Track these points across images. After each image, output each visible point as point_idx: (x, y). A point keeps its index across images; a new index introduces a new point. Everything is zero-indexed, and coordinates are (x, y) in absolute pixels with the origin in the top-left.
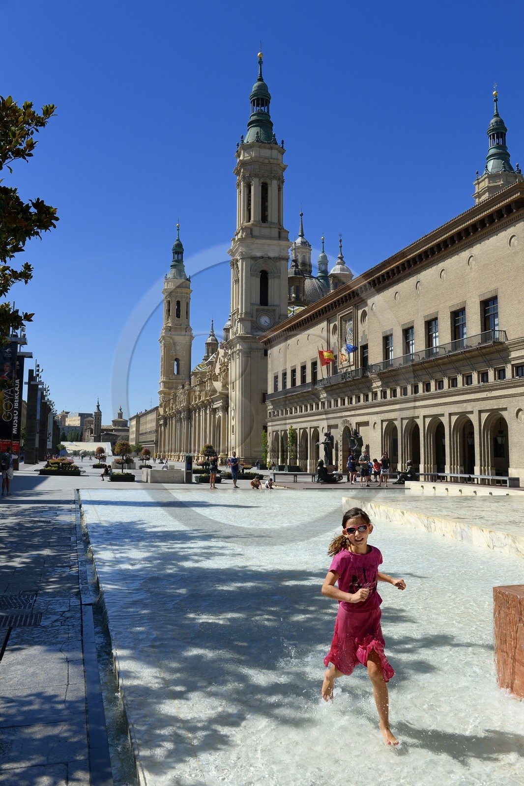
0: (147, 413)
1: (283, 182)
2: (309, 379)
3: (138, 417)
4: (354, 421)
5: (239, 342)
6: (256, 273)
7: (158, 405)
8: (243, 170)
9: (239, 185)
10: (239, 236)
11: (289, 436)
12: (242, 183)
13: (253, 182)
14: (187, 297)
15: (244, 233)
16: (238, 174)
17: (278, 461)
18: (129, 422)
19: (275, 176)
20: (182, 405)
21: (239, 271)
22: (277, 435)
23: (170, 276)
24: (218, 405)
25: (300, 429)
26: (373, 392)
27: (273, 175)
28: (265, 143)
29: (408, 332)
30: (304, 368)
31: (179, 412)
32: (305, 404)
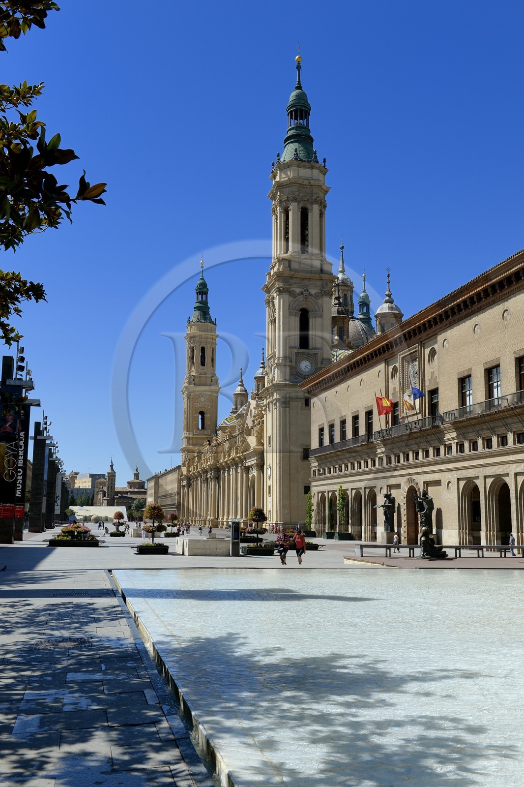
0: (167, 473)
1: (325, 207)
2: (362, 431)
3: (157, 478)
4: (420, 480)
5: (276, 391)
6: (295, 311)
7: (181, 464)
8: (280, 193)
9: (274, 211)
10: (276, 269)
11: (338, 498)
12: (278, 209)
13: (291, 207)
14: (213, 343)
15: (282, 266)
16: (273, 198)
17: (324, 527)
18: (146, 484)
19: (316, 199)
20: (209, 463)
21: (275, 309)
22: (323, 497)
23: (194, 319)
24: (252, 463)
25: (352, 489)
26: (445, 445)
27: (314, 198)
28: (305, 161)
29: (491, 372)
30: (355, 418)
31: (206, 472)
32: (358, 460)
